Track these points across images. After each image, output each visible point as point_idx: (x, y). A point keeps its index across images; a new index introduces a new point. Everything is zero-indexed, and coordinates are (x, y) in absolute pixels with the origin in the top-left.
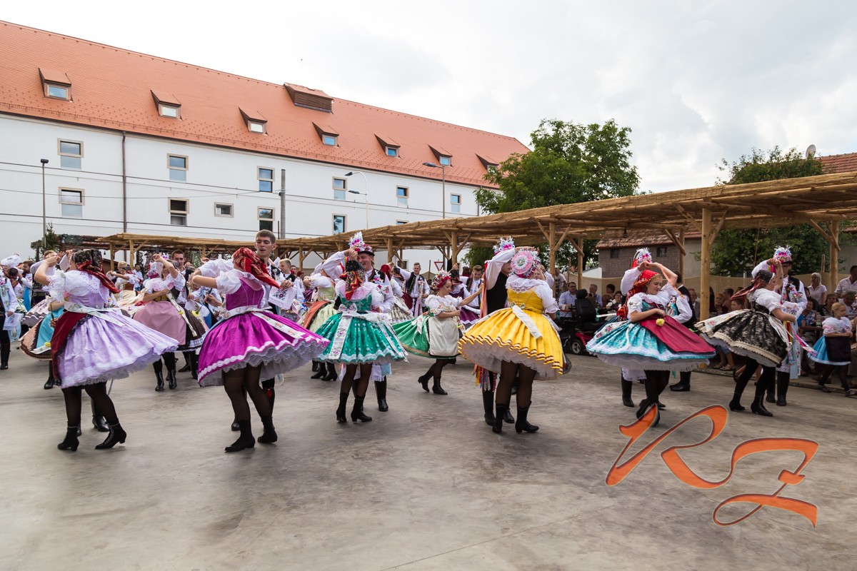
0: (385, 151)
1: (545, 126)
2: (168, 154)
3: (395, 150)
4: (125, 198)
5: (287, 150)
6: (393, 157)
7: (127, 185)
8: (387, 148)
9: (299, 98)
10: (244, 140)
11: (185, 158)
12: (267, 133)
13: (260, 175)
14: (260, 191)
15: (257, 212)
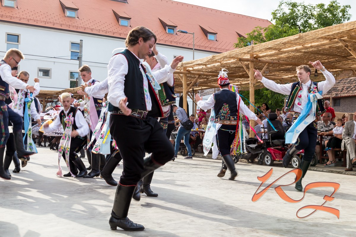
0: (166, 30)
1: (283, 6)
2: (6, 33)
3: (173, 29)
5: (92, 30)
6: (172, 34)
8: (167, 28)
10: (61, 23)
11: (18, 36)
12: (78, 18)
13: (71, 48)
14: (71, 59)
15: (68, 75)
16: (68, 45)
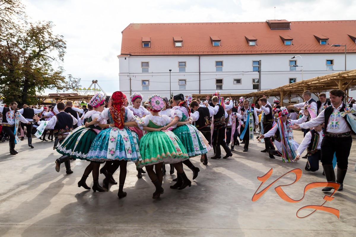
0: (319, 43)
2: (215, 61)
3: (326, 41)
4: (200, 81)
5: (266, 51)
6: (324, 45)
7: (201, 76)
8: (321, 41)
9: (274, 26)
10: (247, 50)
11: (222, 62)
12: (257, 45)
13: (253, 64)
14: (253, 71)
15: (251, 81)
16: (251, 63)
